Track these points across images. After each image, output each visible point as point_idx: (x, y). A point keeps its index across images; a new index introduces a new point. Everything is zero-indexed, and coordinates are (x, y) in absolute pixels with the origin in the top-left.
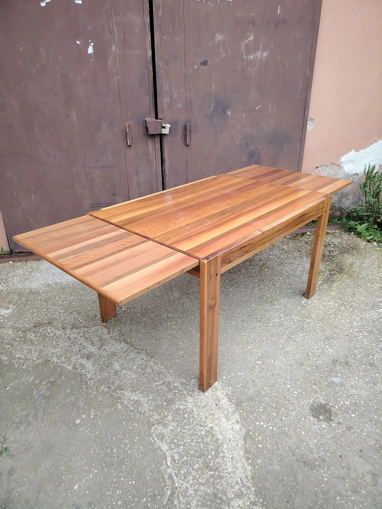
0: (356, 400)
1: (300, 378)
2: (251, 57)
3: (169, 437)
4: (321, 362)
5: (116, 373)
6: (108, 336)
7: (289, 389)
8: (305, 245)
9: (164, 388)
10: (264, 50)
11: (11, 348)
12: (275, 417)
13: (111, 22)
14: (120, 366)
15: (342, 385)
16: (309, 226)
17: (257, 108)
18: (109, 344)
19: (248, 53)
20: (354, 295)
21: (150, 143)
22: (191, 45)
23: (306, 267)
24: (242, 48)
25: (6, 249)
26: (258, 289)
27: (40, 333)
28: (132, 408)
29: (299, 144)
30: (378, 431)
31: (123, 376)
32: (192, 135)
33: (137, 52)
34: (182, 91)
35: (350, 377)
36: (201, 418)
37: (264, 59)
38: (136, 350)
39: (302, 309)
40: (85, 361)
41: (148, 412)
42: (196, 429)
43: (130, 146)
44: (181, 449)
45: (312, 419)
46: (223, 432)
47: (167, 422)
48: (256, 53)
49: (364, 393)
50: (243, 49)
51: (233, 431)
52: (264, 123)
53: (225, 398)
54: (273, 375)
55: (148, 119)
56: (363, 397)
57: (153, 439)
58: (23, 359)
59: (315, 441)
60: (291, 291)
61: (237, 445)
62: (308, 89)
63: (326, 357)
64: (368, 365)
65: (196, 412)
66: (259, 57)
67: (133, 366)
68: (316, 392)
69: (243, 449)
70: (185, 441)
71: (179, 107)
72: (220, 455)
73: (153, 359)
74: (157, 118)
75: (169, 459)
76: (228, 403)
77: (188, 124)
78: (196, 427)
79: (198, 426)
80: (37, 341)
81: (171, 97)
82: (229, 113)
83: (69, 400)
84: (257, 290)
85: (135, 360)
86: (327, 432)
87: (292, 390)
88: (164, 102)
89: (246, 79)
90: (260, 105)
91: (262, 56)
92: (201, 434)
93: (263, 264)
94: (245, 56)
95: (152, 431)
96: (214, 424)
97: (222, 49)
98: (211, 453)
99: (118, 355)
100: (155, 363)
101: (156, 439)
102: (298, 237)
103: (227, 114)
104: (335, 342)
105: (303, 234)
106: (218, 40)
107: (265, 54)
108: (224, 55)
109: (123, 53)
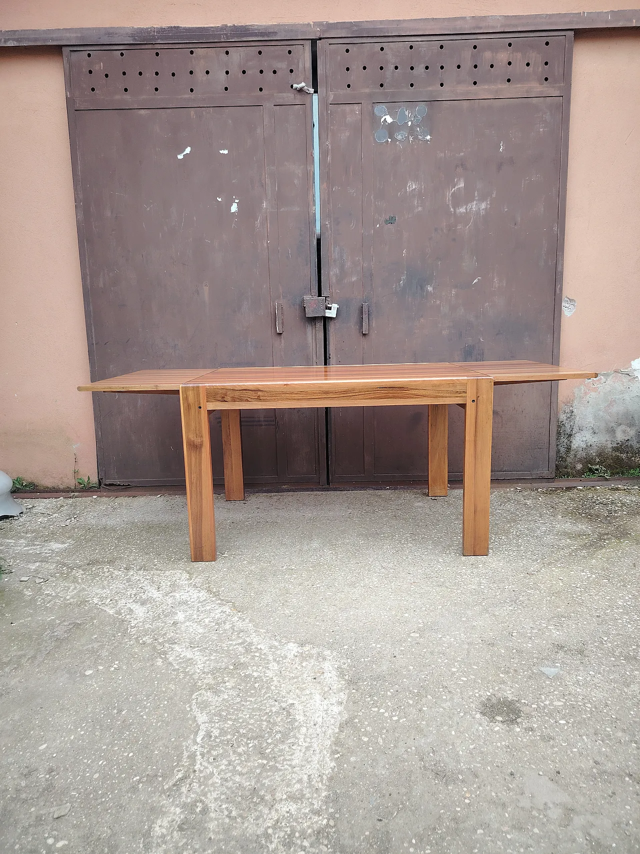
0: (577, 702)
1: (482, 662)
2: (462, 210)
3: (217, 707)
4: (530, 645)
5: (175, 624)
6: (186, 582)
7: (453, 673)
8: (568, 501)
9: (240, 648)
10: (482, 199)
11: (43, 583)
12: (409, 705)
13: (264, 174)
14: (185, 618)
15: (557, 677)
16: (583, 477)
17: (475, 282)
18: (182, 591)
19: (456, 205)
20: (635, 566)
21: (309, 329)
22: (372, 198)
24: (447, 199)
25: (94, 480)
27: (92, 571)
28: (177, 667)
29: (549, 336)
30: (604, 749)
31: (183, 629)
32: (372, 319)
33: (296, 208)
34: (357, 258)
35: (579, 670)
36: (281, 691)
37: (482, 213)
38: (219, 601)
39: (525, 577)
40: (137, 607)
41: (199, 673)
42: (266, 703)
43: (280, 334)
44: (228, 724)
45: (478, 716)
46: (309, 713)
47: (223, 689)
48: (470, 205)
49: (597, 695)
50: (449, 199)
51: (327, 714)
52: (487, 304)
53: (334, 673)
54: (432, 653)
55: (307, 297)
56: (593, 699)
57: (190, 706)
58: (53, 596)
59: (472, 747)
60: (514, 554)
61: (325, 733)
62: (558, 253)
63: (544, 640)
64: (622, 658)
65: (275, 683)
66: (474, 209)
67: (205, 619)
68: (504, 682)
69: (333, 739)
70: (240, 715)
71: (353, 280)
72: (289, 741)
73: (240, 614)
74: (320, 295)
75: (201, 734)
76: (336, 678)
77: (365, 305)
78: (265, 702)
79: (270, 701)
80: (82, 579)
81: (342, 267)
82: (430, 289)
83: (90, 646)
84: (453, 549)
85: (210, 612)
86: (501, 737)
87: (459, 675)
88: (331, 273)
89: (454, 240)
90: (479, 278)
91: (479, 209)
92: (271, 711)
94: (452, 209)
95: (194, 697)
96: (299, 701)
97: (418, 201)
98: (275, 736)
99: (189, 604)
100: (240, 618)
101: (195, 707)
102: (559, 491)
103: (427, 291)
104: (570, 623)
105: (569, 489)
106: (411, 189)
107: (483, 206)
108: (420, 209)
109: (276, 210)
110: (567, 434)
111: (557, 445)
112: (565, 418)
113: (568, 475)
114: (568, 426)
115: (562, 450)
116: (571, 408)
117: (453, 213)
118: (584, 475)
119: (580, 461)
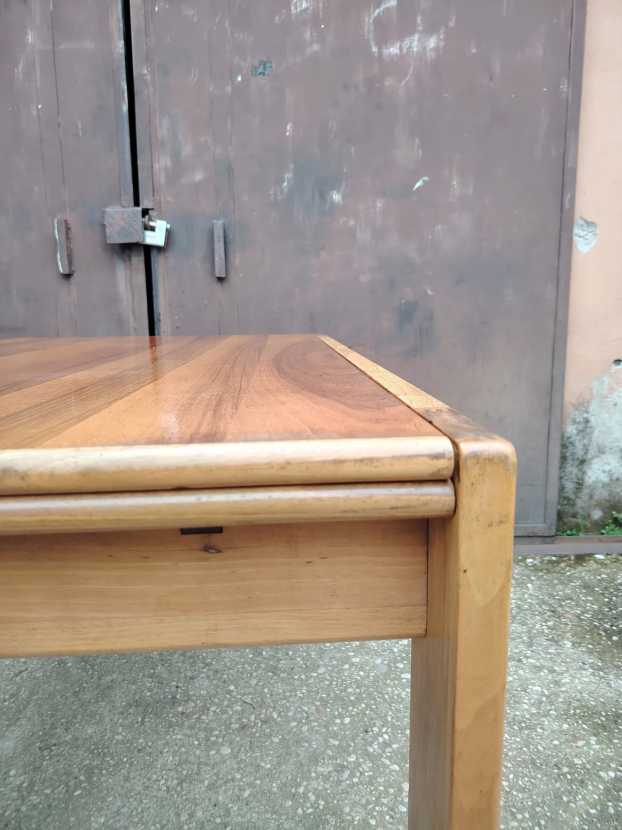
2: (394, 50)
8: (581, 593)
10: (430, 29)
16: (603, 534)
17: (418, 185)
19: (383, 40)
21: (119, 270)
22: (227, 25)
23: (564, 685)
24: (366, 28)
26: (330, 769)
29: (550, 287)
32: (233, 251)
33: (88, 45)
34: (203, 139)
37: (431, 55)
43: (66, 277)
48: (407, 41)
50: (368, 28)
52: (440, 227)
55: (111, 210)
62: (568, 134)
66: (415, 49)
71: (197, 179)
74: (136, 205)
77: (218, 224)
81: (176, 155)
82: (336, 197)
88: (156, 166)
89: (379, 107)
90: (426, 178)
91: (425, 48)
93: (403, 652)
94: (375, 49)
97: (311, 33)
102: (563, 565)
103: (332, 203)
105: (581, 559)
106: (299, 10)
107: (432, 43)
108: (316, 47)
109: (51, 47)
110: (578, 459)
111: (561, 478)
112: (575, 432)
113: (578, 528)
114: (579, 446)
115: (570, 486)
116: (586, 415)
117: (376, 55)
118: (604, 529)
119: (599, 505)
